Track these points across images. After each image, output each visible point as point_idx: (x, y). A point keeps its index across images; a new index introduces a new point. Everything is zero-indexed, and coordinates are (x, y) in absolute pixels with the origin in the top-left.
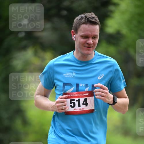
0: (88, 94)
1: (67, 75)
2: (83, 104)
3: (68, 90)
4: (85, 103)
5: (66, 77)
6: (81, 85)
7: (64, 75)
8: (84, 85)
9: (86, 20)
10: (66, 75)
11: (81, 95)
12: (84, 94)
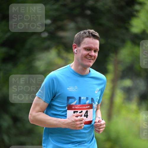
0: (89, 107)
1: (71, 89)
2: (85, 116)
3: (72, 103)
4: (86, 115)
5: (70, 90)
6: (82, 98)
7: (68, 89)
8: (85, 98)
9: (91, 34)
10: (69, 89)
11: (83, 107)
12: (86, 107)
